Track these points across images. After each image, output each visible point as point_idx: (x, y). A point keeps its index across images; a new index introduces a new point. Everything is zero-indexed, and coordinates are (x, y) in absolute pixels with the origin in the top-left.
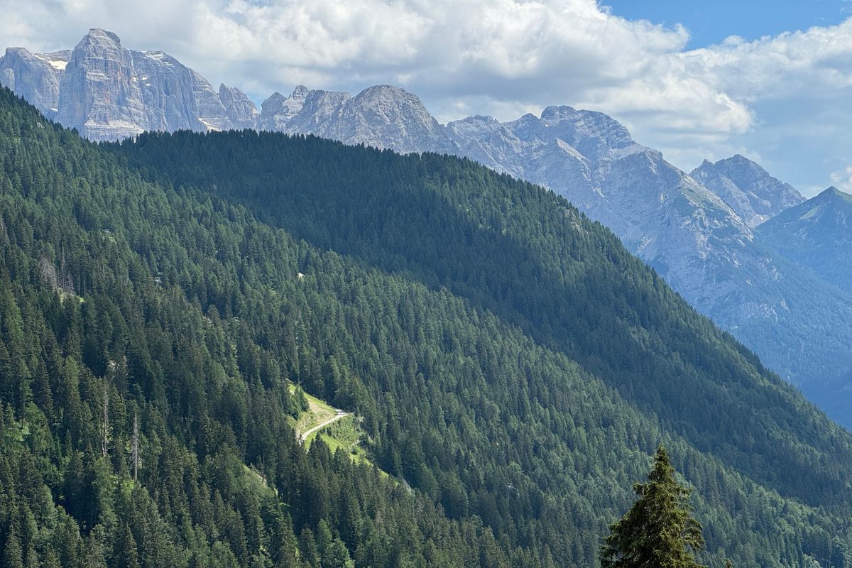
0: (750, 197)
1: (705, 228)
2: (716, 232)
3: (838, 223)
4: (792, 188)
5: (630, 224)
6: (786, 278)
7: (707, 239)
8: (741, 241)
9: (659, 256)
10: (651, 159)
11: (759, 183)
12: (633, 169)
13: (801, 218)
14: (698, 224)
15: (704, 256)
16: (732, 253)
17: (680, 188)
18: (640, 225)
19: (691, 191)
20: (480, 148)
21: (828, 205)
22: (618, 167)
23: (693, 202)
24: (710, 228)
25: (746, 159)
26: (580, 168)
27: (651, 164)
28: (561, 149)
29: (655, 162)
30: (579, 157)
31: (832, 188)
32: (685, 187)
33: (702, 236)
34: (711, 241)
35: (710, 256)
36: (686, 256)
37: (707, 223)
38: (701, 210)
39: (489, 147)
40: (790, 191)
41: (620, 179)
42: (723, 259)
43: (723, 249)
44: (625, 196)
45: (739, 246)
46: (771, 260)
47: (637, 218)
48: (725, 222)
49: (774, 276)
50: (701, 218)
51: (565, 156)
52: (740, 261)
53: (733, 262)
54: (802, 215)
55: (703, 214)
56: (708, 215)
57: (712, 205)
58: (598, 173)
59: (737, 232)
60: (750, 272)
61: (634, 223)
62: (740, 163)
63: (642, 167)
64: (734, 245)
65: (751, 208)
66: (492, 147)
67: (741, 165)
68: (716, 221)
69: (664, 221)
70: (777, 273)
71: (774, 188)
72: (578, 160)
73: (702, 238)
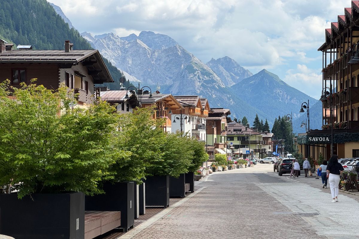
0: (231, 75)
1: (200, 79)
2: (205, 81)
3: (265, 85)
4: (249, 72)
5: (168, 78)
6: (237, 104)
7: (201, 84)
8: (216, 86)
9: (179, 92)
10: (179, 49)
11: (235, 68)
12: (171, 53)
13: (250, 83)
14: (197, 77)
15: (199, 92)
16: (212, 91)
17: (191, 62)
18: (173, 79)
19: (196, 64)
20: (101, 42)
21: (262, 76)
22: (164, 53)
23: (195, 68)
24: (202, 79)
25: (230, 58)
26: (147, 52)
27: (178, 51)
28: (138, 43)
29: (181, 50)
30: (147, 47)
31: (264, 69)
32: (194, 62)
33: (199, 83)
34: (202, 85)
35: (201, 92)
36: (190, 92)
37: (201, 77)
38: (199, 71)
39: (105, 41)
40: (249, 73)
41: (165, 58)
42: (207, 94)
43: (208, 90)
44: (167, 65)
45: (215, 89)
46: (230, 96)
47: (172, 76)
48: (210, 77)
49: (231, 103)
50: (199, 75)
51: (140, 47)
52: (215, 95)
53: (212, 96)
54: (251, 82)
55: (200, 73)
56: (203, 74)
57: (205, 70)
58: (155, 55)
59: (215, 82)
60: (220, 101)
61: (170, 78)
62: (228, 60)
63: (174, 52)
64: (213, 88)
65: (231, 80)
66: (106, 42)
67: (228, 61)
68: (206, 77)
69: (182, 76)
70: (233, 102)
71: (242, 72)
72: (146, 49)
73: (198, 84)
